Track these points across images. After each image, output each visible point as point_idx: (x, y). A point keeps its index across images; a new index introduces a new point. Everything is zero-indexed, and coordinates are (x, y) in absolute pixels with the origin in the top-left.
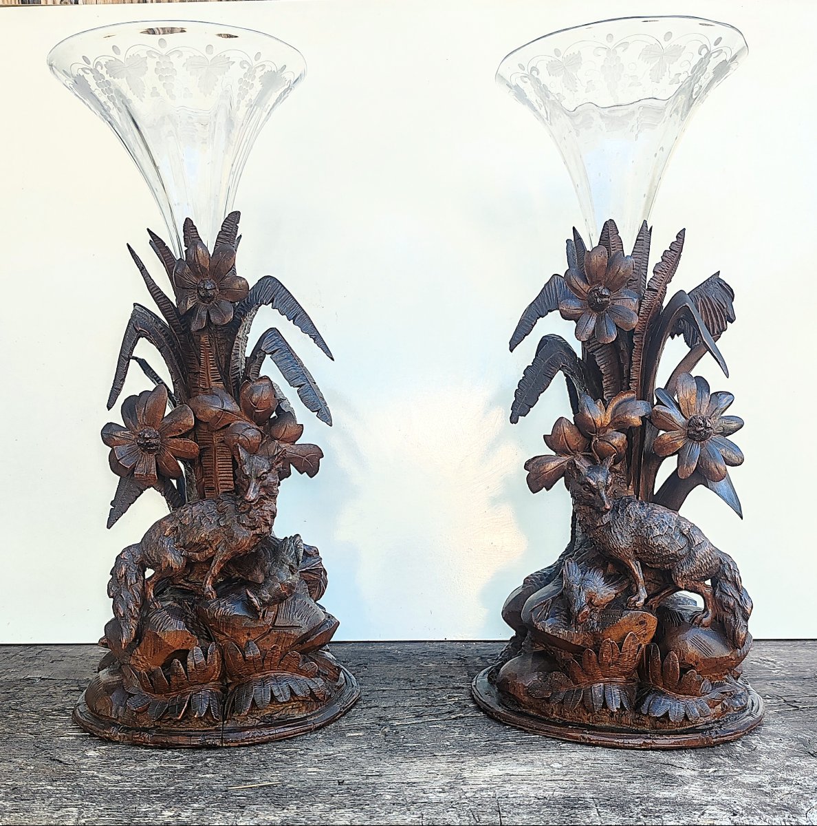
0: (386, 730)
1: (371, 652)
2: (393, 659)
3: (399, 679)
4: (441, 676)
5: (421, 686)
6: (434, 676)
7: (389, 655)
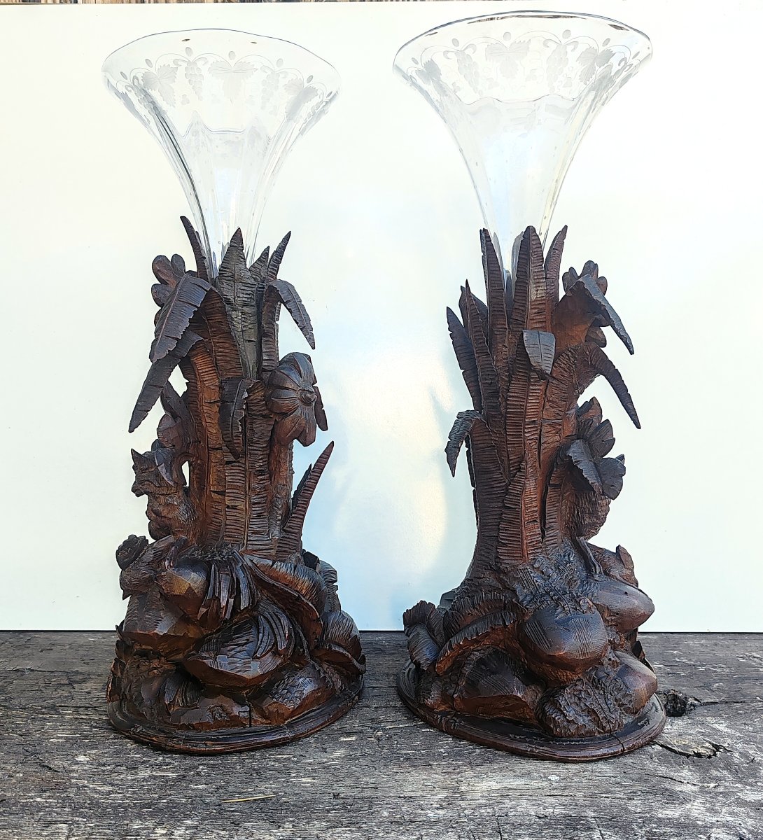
0: (379, 734)
2: (381, 651)
7: (377, 646)
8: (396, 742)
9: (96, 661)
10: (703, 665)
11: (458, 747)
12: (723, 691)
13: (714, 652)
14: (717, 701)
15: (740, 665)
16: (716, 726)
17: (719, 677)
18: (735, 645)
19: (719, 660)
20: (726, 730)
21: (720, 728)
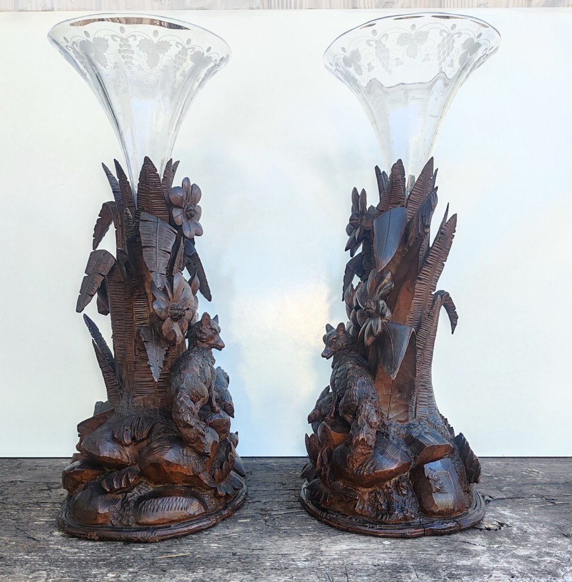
0: (266, 518)
1: (255, 464)
3: (275, 483)
5: (290, 487)
7: (268, 466)
8: (278, 522)
10: (497, 476)
12: (510, 492)
13: (506, 469)
14: (505, 497)
15: (523, 476)
16: (503, 512)
17: (508, 483)
18: (521, 464)
19: (509, 474)
20: (509, 514)
21: (505, 513)
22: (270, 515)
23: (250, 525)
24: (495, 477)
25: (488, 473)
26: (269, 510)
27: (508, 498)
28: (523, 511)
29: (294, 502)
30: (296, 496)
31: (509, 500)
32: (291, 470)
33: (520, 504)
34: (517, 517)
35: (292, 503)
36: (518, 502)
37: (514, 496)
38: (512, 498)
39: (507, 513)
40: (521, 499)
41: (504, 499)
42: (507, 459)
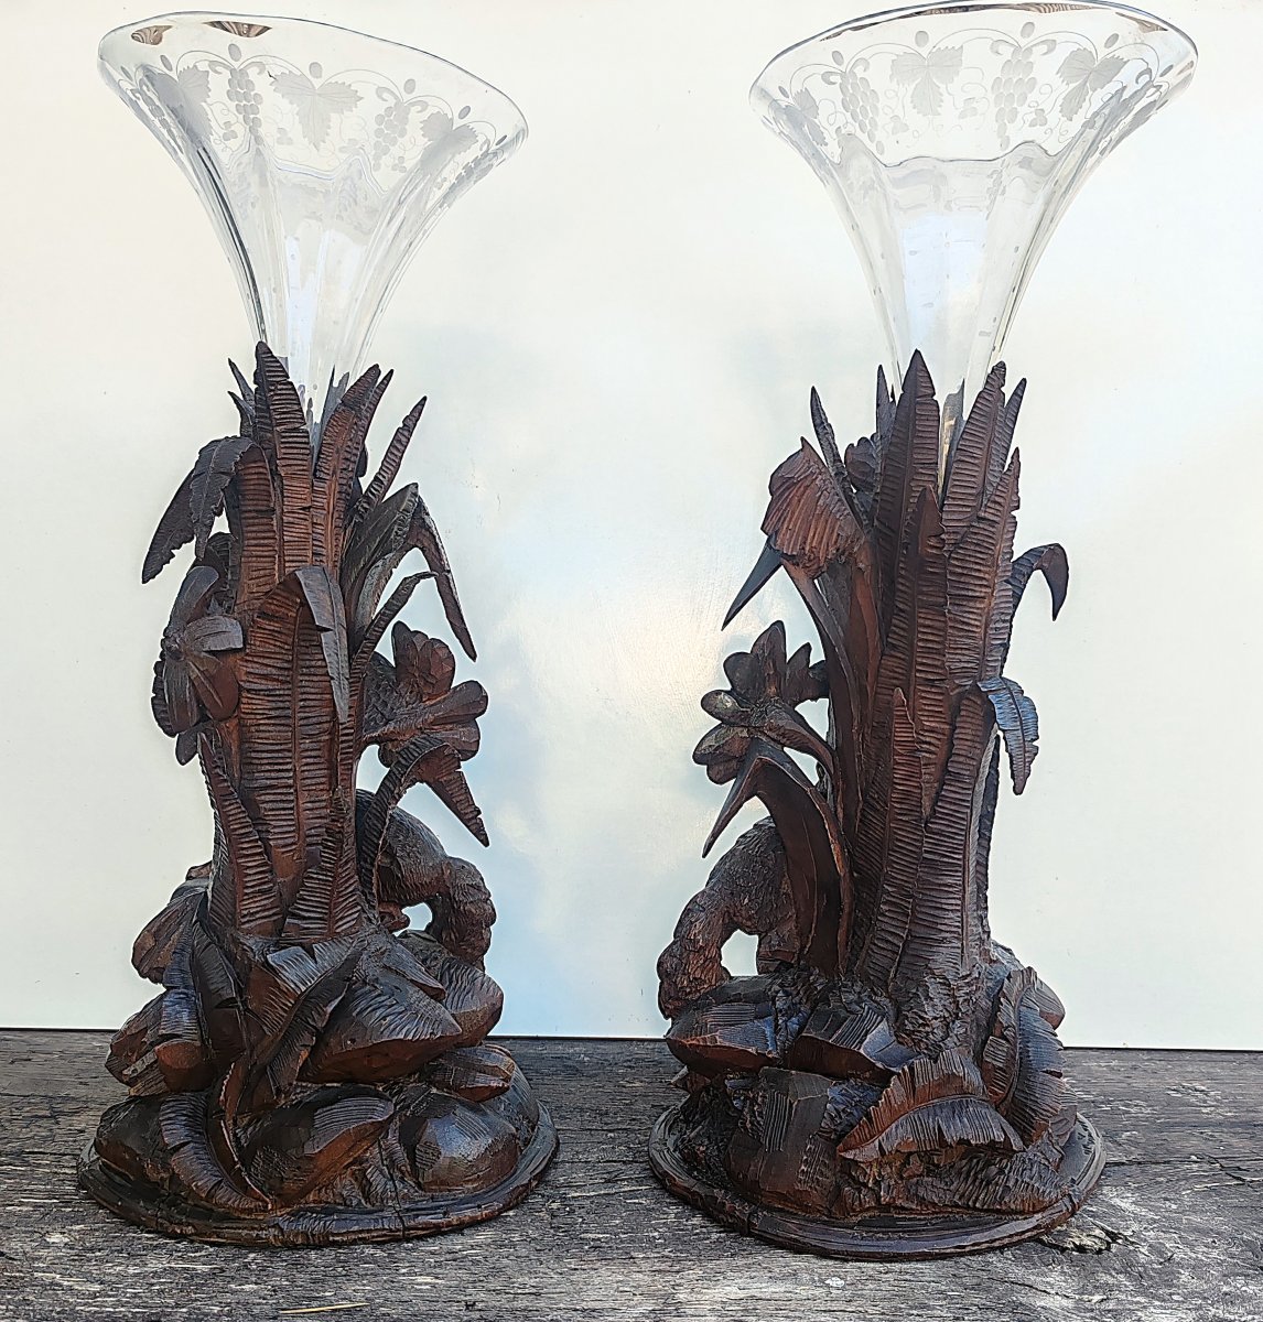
0: (554, 1206)
1: (541, 1058)
2: (573, 1070)
3: (582, 1110)
4: (653, 1106)
5: (618, 1123)
6: (640, 1106)
7: (570, 1063)
8: (580, 1220)
9: (101, 1079)
10: (1109, 1102)
11: (682, 1230)
12: (1136, 1144)
13: (1130, 1081)
14: (1124, 1160)
15: (1170, 1102)
16: (1117, 1201)
17: (1133, 1121)
18: (1167, 1070)
19: (1136, 1094)
20: (1132, 1208)
21: (1122, 1205)
22: (563, 1198)
23: (513, 1227)
24: (1103, 1103)
25: (1088, 1093)
26: (562, 1186)
27: (1131, 1163)
28: (1166, 1199)
29: (624, 1162)
30: (629, 1148)
31: (1134, 1167)
32: (623, 1076)
33: (1158, 1179)
34: (1151, 1215)
35: (619, 1165)
36: (1156, 1175)
37: (1147, 1158)
38: (1139, 1163)
39: (1126, 1204)
40: (1161, 1167)
41: (1123, 1164)
42: (1134, 1053)
